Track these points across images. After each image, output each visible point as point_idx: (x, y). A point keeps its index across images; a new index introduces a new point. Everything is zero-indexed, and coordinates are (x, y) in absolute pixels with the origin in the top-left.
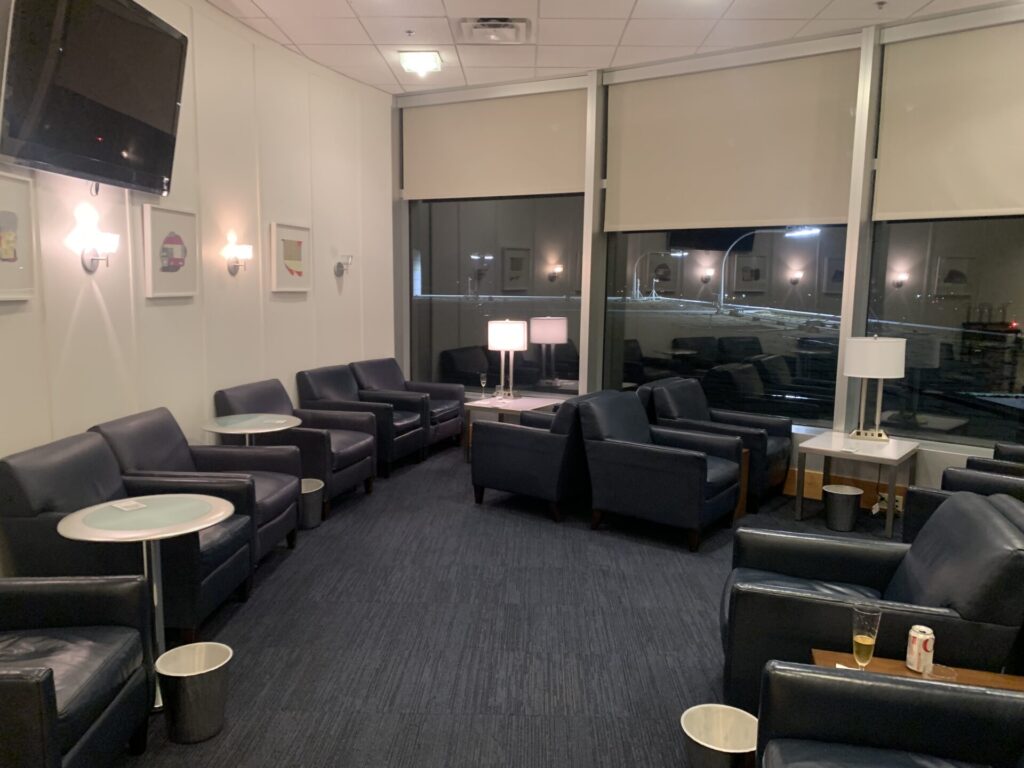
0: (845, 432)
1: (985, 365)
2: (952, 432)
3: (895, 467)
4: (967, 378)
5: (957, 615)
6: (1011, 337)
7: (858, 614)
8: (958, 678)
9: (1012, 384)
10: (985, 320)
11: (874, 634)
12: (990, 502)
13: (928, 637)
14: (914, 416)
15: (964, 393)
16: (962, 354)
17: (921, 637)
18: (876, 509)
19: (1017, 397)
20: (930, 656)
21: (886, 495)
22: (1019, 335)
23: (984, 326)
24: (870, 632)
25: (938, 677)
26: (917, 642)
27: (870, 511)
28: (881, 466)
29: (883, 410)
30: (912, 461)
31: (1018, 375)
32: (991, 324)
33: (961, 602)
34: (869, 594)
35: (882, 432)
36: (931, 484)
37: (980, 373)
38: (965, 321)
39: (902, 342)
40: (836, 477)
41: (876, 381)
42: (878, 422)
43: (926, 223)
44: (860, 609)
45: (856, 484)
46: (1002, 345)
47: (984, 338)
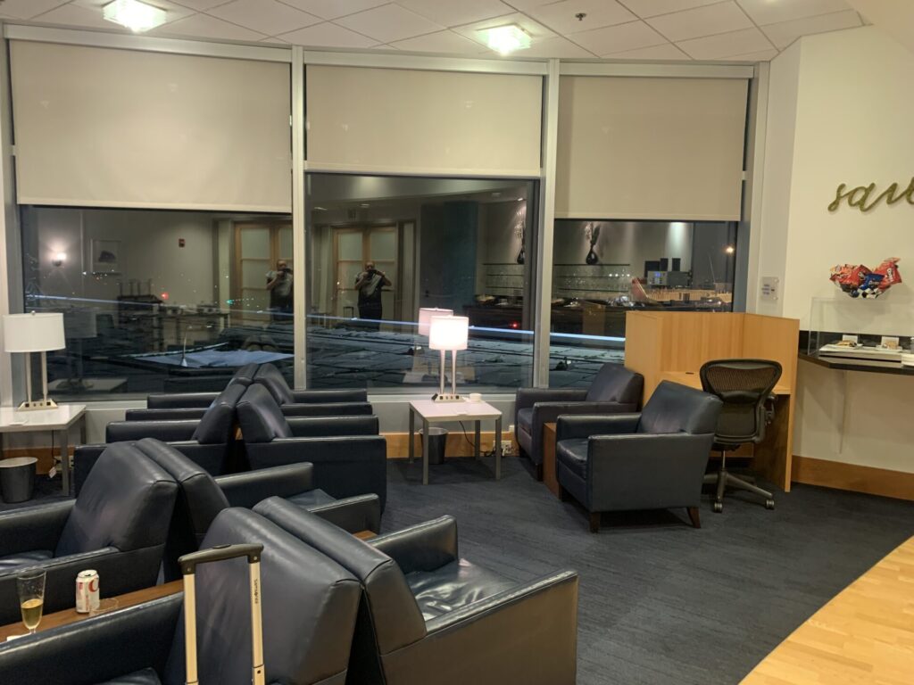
0: (14, 406)
1: (141, 331)
2: (115, 391)
3: (65, 431)
4: (126, 343)
5: (117, 550)
6: (156, 306)
7: (23, 581)
8: (119, 605)
9: (161, 344)
10: (136, 294)
11: (41, 595)
12: (137, 447)
13: (92, 578)
14: (80, 381)
15: (125, 356)
16: (120, 322)
17: (88, 580)
18: (53, 473)
19: (167, 355)
20: (97, 593)
21: (60, 458)
22: (162, 305)
23: (136, 298)
24: (36, 594)
25: (104, 610)
26: (83, 585)
27: (48, 475)
28: (52, 432)
29: (49, 380)
30: (81, 422)
31: (165, 336)
32: (139, 296)
33: (118, 537)
34: (41, 557)
35: (51, 401)
36: (97, 440)
37: (137, 338)
38: (119, 294)
39: (60, 316)
40: (9, 451)
41: (39, 354)
42: (45, 392)
43: (76, 210)
44: (24, 576)
45: (30, 454)
46: (151, 314)
47: (137, 308)
